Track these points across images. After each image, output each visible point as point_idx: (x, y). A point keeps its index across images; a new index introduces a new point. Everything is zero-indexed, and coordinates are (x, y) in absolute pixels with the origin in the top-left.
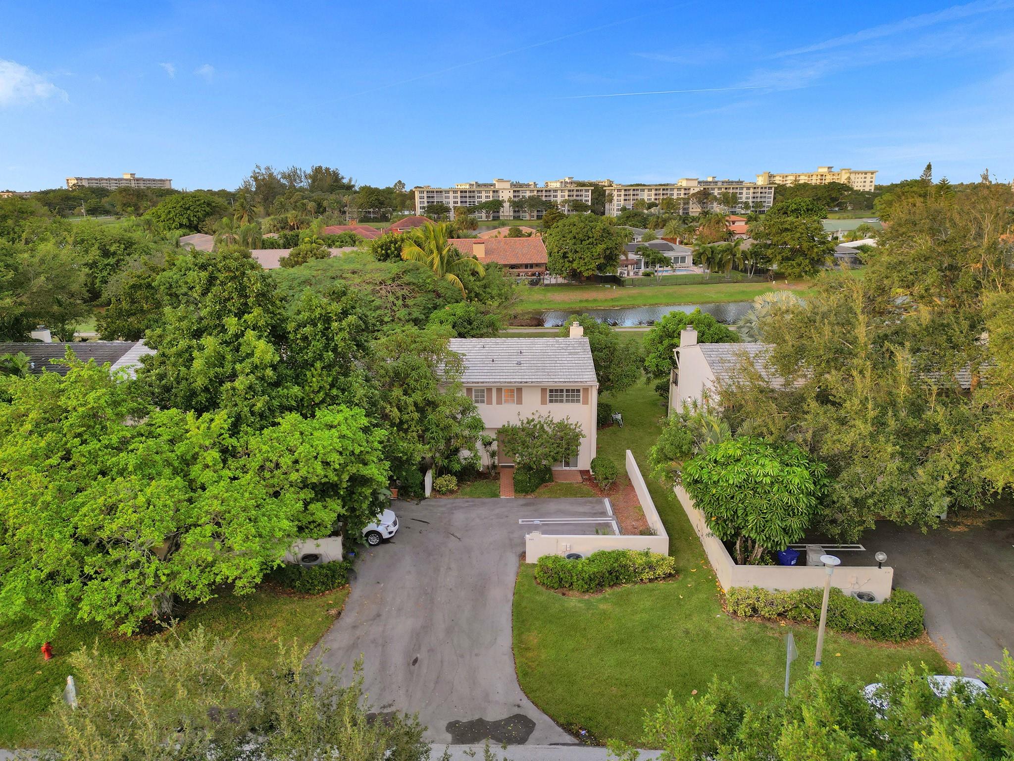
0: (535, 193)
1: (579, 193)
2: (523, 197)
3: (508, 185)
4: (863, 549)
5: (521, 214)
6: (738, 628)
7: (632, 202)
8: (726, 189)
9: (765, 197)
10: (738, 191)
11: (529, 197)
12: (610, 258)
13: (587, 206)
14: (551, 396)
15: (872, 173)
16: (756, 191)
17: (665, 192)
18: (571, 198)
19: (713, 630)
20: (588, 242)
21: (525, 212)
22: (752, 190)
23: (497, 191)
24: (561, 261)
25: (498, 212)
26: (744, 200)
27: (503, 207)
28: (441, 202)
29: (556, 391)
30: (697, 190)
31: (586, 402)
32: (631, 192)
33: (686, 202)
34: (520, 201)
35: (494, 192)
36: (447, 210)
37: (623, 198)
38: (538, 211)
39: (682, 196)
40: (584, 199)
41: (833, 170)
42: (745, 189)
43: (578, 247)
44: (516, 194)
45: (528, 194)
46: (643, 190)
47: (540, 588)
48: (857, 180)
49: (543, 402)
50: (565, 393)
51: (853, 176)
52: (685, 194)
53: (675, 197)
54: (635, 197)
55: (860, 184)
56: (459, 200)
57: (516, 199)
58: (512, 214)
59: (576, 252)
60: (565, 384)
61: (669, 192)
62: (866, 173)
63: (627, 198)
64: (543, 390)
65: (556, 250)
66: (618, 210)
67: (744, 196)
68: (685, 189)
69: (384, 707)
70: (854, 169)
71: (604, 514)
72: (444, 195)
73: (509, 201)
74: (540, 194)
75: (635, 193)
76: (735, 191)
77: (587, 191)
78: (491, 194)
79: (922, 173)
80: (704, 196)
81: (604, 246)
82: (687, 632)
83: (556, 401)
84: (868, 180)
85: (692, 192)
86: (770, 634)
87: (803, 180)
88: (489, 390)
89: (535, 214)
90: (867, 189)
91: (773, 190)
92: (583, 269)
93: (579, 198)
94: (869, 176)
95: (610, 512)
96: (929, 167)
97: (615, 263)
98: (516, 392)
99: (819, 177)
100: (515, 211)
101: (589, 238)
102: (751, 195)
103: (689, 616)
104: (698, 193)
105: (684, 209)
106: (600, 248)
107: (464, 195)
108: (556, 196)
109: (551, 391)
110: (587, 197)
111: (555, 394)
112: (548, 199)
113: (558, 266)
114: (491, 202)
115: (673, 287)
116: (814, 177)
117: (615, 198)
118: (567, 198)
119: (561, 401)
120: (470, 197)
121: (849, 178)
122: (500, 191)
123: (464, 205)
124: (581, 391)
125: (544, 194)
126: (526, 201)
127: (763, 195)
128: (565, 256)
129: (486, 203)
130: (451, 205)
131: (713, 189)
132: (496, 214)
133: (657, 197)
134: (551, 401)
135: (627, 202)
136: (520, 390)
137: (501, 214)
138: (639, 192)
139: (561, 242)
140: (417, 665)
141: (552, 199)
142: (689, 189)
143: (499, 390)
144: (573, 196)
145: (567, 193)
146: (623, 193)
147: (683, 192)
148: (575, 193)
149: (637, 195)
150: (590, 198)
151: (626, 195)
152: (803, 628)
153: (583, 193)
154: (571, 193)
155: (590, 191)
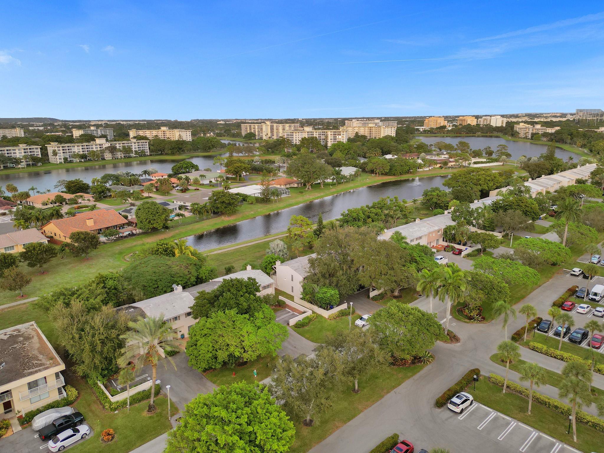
1: (32, 150)
7: (68, 154)
8: (123, 144)
9: (144, 147)
13: (39, 158)
16: (139, 144)
17: (88, 147)
18: (27, 154)
19: (330, 323)
22: (137, 144)
26: (134, 149)
30: (107, 145)
31: (271, 287)
33: (102, 152)
37: (61, 151)
40: (36, 154)
42: (133, 143)
47: (299, 329)
48: (183, 135)
52: (100, 148)
53: (94, 149)
54: (70, 151)
55: (186, 137)
61: (90, 147)
67: (133, 147)
68: (100, 145)
71: (290, 312)
74: (3, 152)
80: (113, 149)
82: (327, 325)
84: (188, 135)
86: (337, 320)
87: (155, 133)
90: (188, 140)
91: (147, 143)
93: (32, 153)
95: (292, 312)
97: (167, 221)
99: (162, 132)
102: (137, 147)
103: (325, 323)
104: (108, 147)
105: (102, 156)
110: (38, 153)
112: (9, 155)
115: (189, 226)
116: (160, 132)
118: (23, 154)
121: (180, 134)
125: (6, 152)
131: (116, 144)
133: (84, 150)
142: (102, 145)
145: (23, 151)
146: (61, 149)
147: (98, 146)
148: (29, 151)
149: (71, 149)
150: (40, 153)
151: (63, 150)
152: (340, 318)
153: (35, 150)
154: (26, 151)
155: (39, 149)
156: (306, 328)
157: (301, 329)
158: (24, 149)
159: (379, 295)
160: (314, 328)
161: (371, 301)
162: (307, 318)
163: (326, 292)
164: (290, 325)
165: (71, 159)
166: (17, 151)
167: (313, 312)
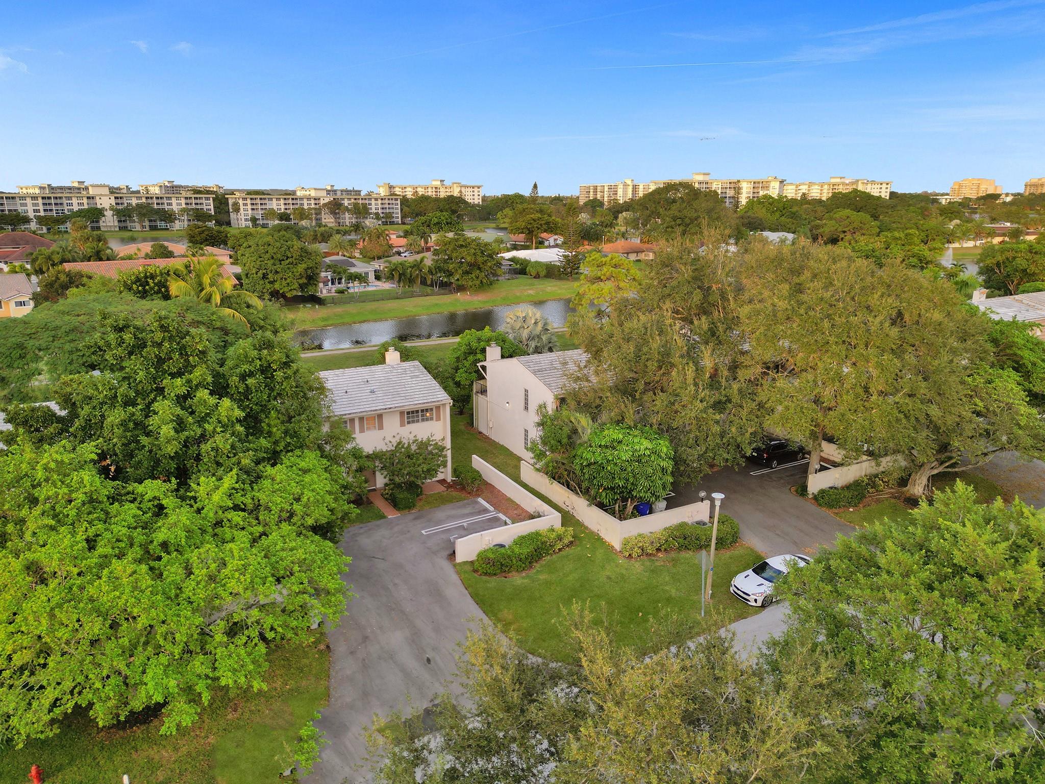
0: (144, 200)
1: (198, 201)
2: (129, 204)
3: (106, 191)
4: (674, 494)
5: (128, 224)
6: (637, 567)
7: (260, 212)
8: (355, 199)
9: (393, 208)
10: (367, 202)
11: (137, 205)
12: (311, 278)
13: (210, 216)
14: (408, 418)
15: (479, 188)
16: (384, 202)
17: (295, 202)
18: (190, 207)
19: (624, 572)
20: (287, 262)
21: (134, 222)
22: (380, 202)
23: (93, 198)
24: (262, 282)
25: (98, 222)
26: (374, 211)
27: (104, 216)
28: (15, 210)
29: (413, 412)
30: (327, 200)
31: (438, 419)
32: (259, 201)
33: (318, 212)
34: (126, 209)
35: (88, 198)
36: (27, 220)
37: (249, 207)
38: (150, 221)
39: (313, 206)
40: (205, 207)
41: (445, 183)
42: (373, 200)
43: (278, 267)
44: (119, 201)
45: (134, 202)
46: (271, 199)
47: (484, 578)
48: (467, 194)
49: (402, 425)
50: (420, 414)
51: (463, 190)
52: (316, 204)
53: (306, 207)
54: (264, 207)
55: (472, 197)
56: (41, 208)
57: (120, 207)
58: (116, 224)
59: (277, 272)
60: (420, 406)
61: (299, 202)
62: (473, 188)
63: (254, 207)
64: (402, 413)
65: (254, 271)
66: (246, 220)
67: (373, 207)
68: (315, 199)
69: (432, 701)
70: (463, 183)
71: (486, 511)
72: (18, 201)
73: (112, 209)
74: (150, 201)
75: (263, 202)
76: (364, 201)
77: (208, 199)
78: (85, 201)
79: (530, 191)
80: (335, 207)
81: (304, 266)
82: (609, 578)
83: (413, 422)
84: (476, 193)
85: (322, 202)
86: (658, 564)
87: (421, 191)
88: (352, 420)
89: (147, 224)
90: (476, 202)
91: (399, 202)
92: (286, 289)
93: (199, 207)
94: (476, 190)
95: (491, 508)
96: (535, 186)
97: (316, 282)
98: (378, 419)
99: (434, 189)
100: (120, 221)
101: (288, 258)
102: (380, 206)
103: (603, 567)
104: (329, 203)
105: (317, 219)
106: (301, 268)
107: (47, 201)
108: (170, 204)
109: (408, 413)
110: (209, 206)
111: (413, 415)
112: (160, 207)
113: (259, 288)
114: (88, 210)
115: (373, 303)
116: (430, 190)
117: (242, 207)
118: (184, 206)
119: (418, 421)
120: (56, 204)
121: (461, 192)
122: (98, 198)
123: (49, 214)
124: (434, 410)
125: (155, 201)
126: (134, 209)
127: (391, 206)
128: (264, 277)
129: (80, 211)
130: (31, 214)
131: (343, 199)
132: (95, 225)
133: (287, 207)
134: (409, 423)
135: (255, 212)
136: (380, 416)
137: (101, 224)
138: (266, 201)
139: (258, 263)
140: (432, 662)
141: (166, 207)
142: (319, 199)
143: (361, 419)
144: (191, 204)
145: (183, 201)
146: (249, 202)
147: (313, 202)
148: (194, 201)
149: (265, 204)
150: (212, 207)
151: (253, 204)
152: (673, 554)
153: (204, 201)
154: (189, 201)
155: (211, 199)
156: (518, 579)
157: (493, 582)
158: (186, 198)
159: (848, 487)
160: (548, 583)
161: (813, 508)
162: (533, 537)
163: (613, 445)
164: (460, 558)
165: (265, 222)
166: (174, 201)
167: (568, 518)
